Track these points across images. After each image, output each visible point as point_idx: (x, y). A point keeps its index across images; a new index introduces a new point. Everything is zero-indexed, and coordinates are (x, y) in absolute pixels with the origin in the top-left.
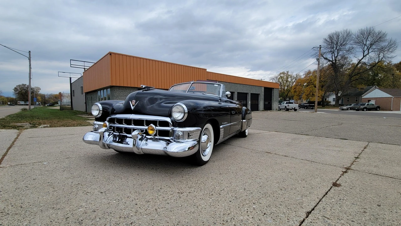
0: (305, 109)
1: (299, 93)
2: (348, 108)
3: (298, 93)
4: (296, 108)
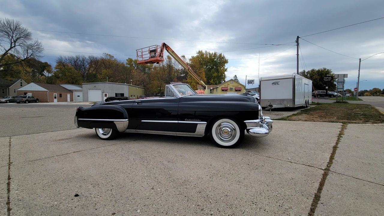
2: (7, 101)
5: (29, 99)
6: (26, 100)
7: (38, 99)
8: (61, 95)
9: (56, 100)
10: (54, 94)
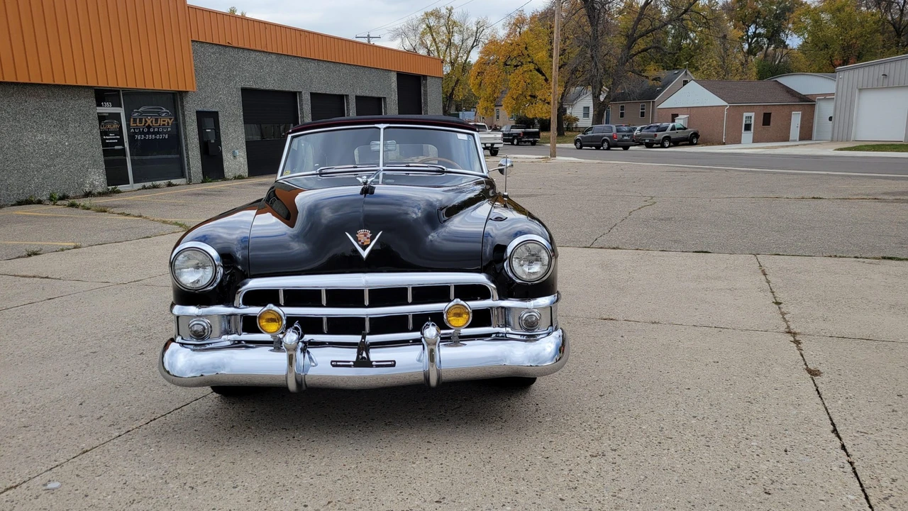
0: (513, 144)
1: (494, 92)
3: (489, 90)
4: (495, 146)
5: (674, 135)
6: (667, 138)
7: (696, 135)
8: (767, 119)
9: (747, 136)
10: (746, 114)
